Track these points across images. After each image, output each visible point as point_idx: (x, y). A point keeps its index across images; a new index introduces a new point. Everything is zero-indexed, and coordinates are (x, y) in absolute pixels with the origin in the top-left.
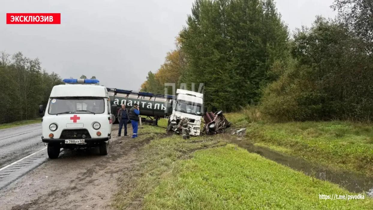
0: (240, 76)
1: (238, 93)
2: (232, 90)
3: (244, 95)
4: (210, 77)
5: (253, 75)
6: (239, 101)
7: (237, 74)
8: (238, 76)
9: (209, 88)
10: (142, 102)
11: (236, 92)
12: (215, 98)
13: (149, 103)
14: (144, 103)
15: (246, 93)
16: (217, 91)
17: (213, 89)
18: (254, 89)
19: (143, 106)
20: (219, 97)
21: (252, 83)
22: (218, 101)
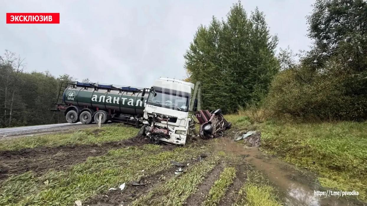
0: (234, 82)
1: (233, 97)
2: (227, 95)
3: (238, 98)
4: (208, 86)
5: (245, 80)
6: (234, 104)
7: (232, 80)
8: (232, 82)
9: (207, 95)
10: (122, 98)
11: (230, 96)
12: (212, 103)
13: (130, 100)
14: (124, 99)
15: (241, 97)
16: (214, 97)
17: (210, 95)
18: (248, 93)
19: (123, 103)
20: (215, 102)
21: (246, 87)
22: (215, 105)
